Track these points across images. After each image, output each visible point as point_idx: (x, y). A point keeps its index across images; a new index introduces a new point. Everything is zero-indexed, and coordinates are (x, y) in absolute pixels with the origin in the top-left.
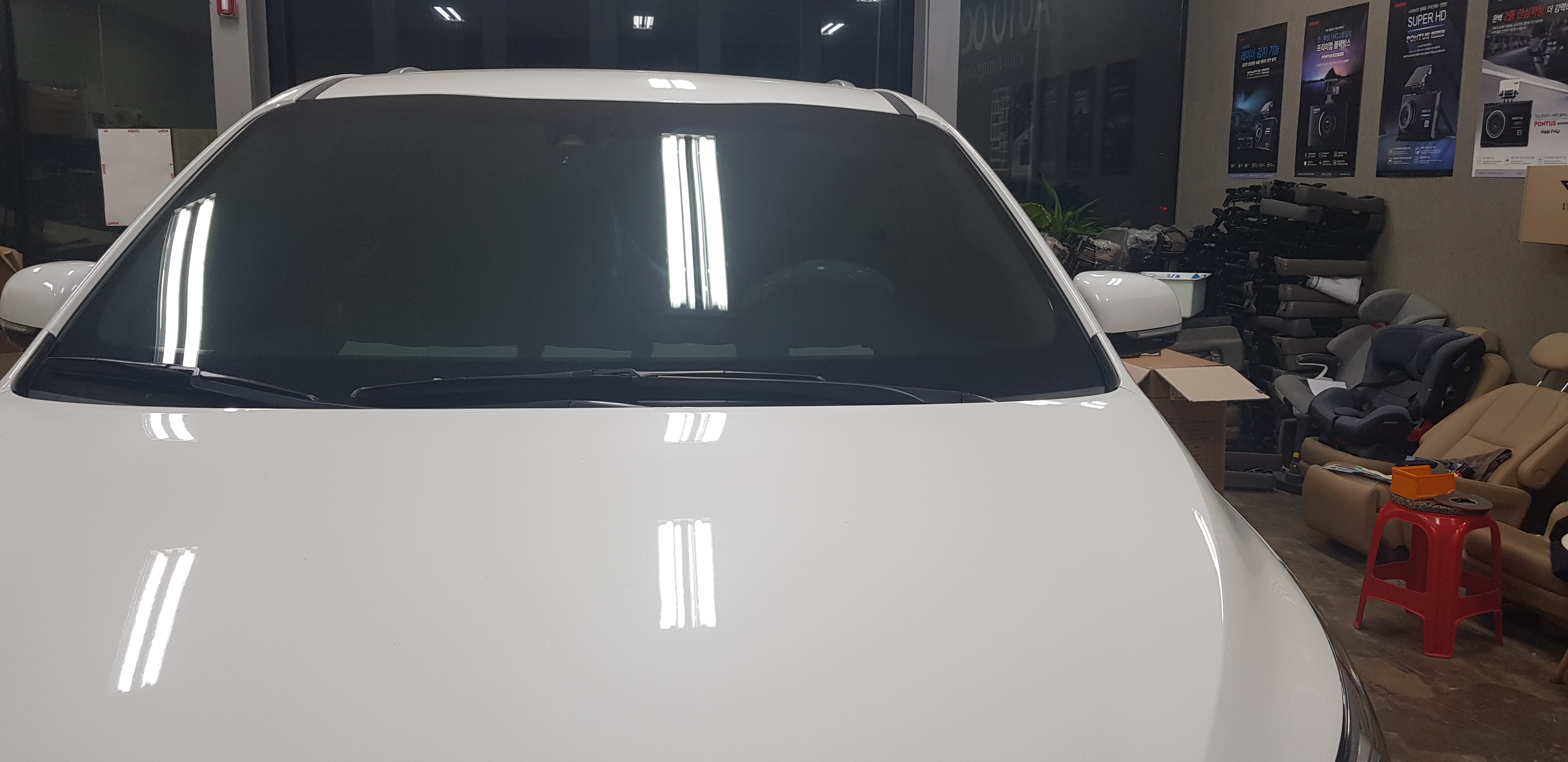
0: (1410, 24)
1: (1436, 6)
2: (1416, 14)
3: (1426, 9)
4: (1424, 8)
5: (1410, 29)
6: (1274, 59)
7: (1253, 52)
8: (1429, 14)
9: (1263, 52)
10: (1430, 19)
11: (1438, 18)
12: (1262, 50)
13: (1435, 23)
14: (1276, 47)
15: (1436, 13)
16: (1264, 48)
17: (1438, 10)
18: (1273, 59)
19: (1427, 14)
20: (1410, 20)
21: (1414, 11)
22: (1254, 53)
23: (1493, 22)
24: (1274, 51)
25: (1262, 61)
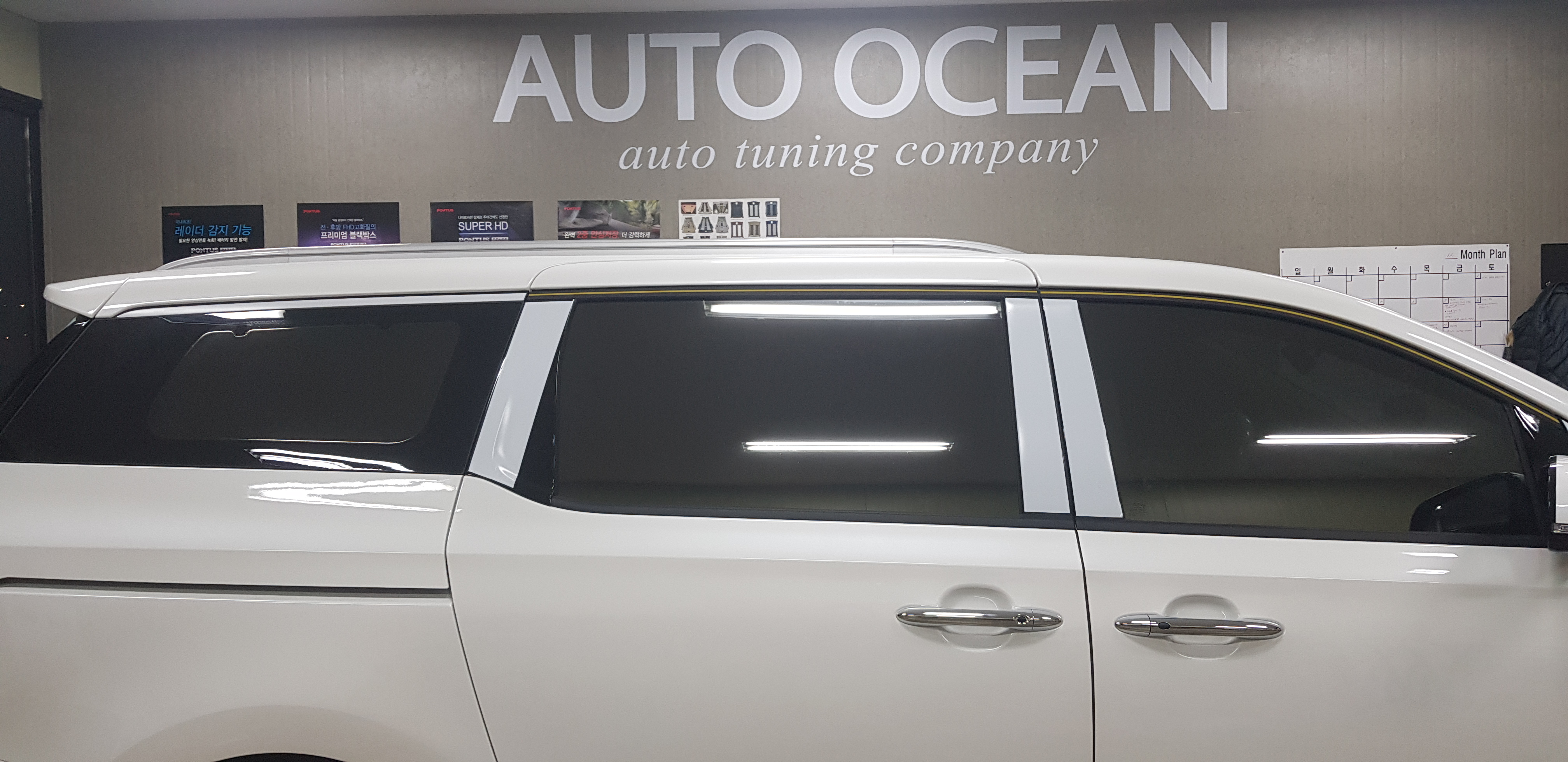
0: (462, 228)
1: (494, 217)
2: (468, 221)
3: (481, 218)
4: (480, 217)
5: (461, 232)
6: (245, 239)
7: (201, 228)
8: (486, 222)
9: (218, 231)
10: (488, 227)
11: (498, 228)
12: (217, 228)
13: (494, 231)
14: (244, 227)
15: (495, 222)
16: (222, 227)
17: (498, 221)
18: (240, 239)
19: (483, 222)
20: (461, 224)
21: (465, 217)
22: (202, 230)
23: (566, 237)
24: (242, 231)
25: (219, 240)
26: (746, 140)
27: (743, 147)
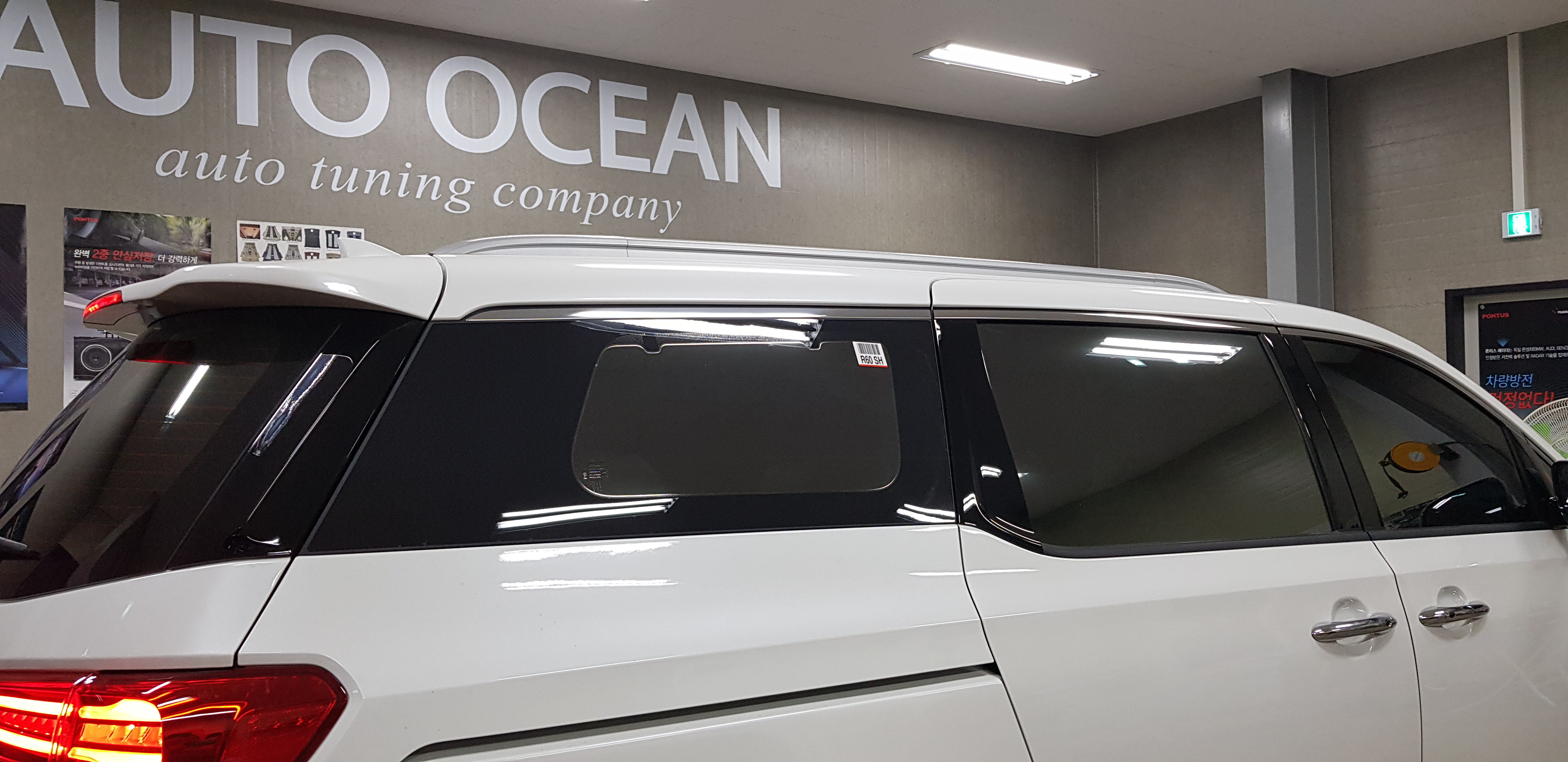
23: (75, 256)
26: (324, 158)
27: (320, 165)
